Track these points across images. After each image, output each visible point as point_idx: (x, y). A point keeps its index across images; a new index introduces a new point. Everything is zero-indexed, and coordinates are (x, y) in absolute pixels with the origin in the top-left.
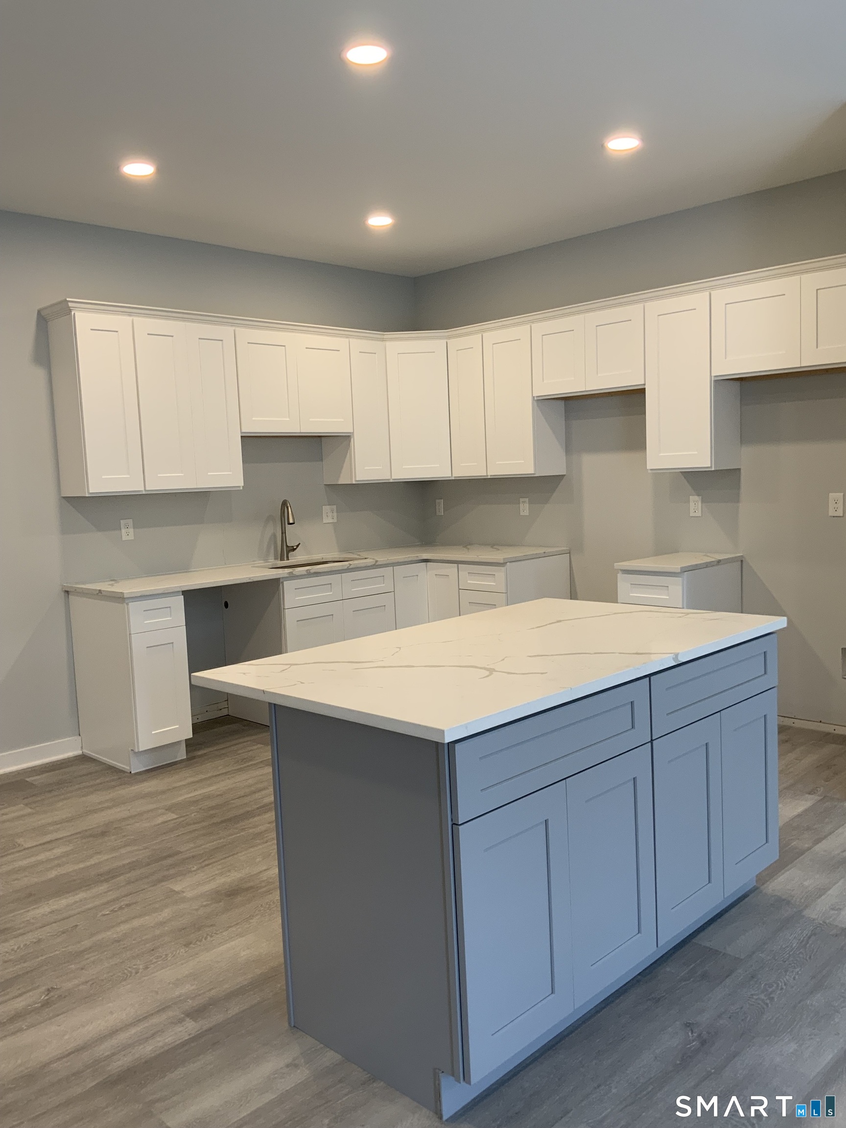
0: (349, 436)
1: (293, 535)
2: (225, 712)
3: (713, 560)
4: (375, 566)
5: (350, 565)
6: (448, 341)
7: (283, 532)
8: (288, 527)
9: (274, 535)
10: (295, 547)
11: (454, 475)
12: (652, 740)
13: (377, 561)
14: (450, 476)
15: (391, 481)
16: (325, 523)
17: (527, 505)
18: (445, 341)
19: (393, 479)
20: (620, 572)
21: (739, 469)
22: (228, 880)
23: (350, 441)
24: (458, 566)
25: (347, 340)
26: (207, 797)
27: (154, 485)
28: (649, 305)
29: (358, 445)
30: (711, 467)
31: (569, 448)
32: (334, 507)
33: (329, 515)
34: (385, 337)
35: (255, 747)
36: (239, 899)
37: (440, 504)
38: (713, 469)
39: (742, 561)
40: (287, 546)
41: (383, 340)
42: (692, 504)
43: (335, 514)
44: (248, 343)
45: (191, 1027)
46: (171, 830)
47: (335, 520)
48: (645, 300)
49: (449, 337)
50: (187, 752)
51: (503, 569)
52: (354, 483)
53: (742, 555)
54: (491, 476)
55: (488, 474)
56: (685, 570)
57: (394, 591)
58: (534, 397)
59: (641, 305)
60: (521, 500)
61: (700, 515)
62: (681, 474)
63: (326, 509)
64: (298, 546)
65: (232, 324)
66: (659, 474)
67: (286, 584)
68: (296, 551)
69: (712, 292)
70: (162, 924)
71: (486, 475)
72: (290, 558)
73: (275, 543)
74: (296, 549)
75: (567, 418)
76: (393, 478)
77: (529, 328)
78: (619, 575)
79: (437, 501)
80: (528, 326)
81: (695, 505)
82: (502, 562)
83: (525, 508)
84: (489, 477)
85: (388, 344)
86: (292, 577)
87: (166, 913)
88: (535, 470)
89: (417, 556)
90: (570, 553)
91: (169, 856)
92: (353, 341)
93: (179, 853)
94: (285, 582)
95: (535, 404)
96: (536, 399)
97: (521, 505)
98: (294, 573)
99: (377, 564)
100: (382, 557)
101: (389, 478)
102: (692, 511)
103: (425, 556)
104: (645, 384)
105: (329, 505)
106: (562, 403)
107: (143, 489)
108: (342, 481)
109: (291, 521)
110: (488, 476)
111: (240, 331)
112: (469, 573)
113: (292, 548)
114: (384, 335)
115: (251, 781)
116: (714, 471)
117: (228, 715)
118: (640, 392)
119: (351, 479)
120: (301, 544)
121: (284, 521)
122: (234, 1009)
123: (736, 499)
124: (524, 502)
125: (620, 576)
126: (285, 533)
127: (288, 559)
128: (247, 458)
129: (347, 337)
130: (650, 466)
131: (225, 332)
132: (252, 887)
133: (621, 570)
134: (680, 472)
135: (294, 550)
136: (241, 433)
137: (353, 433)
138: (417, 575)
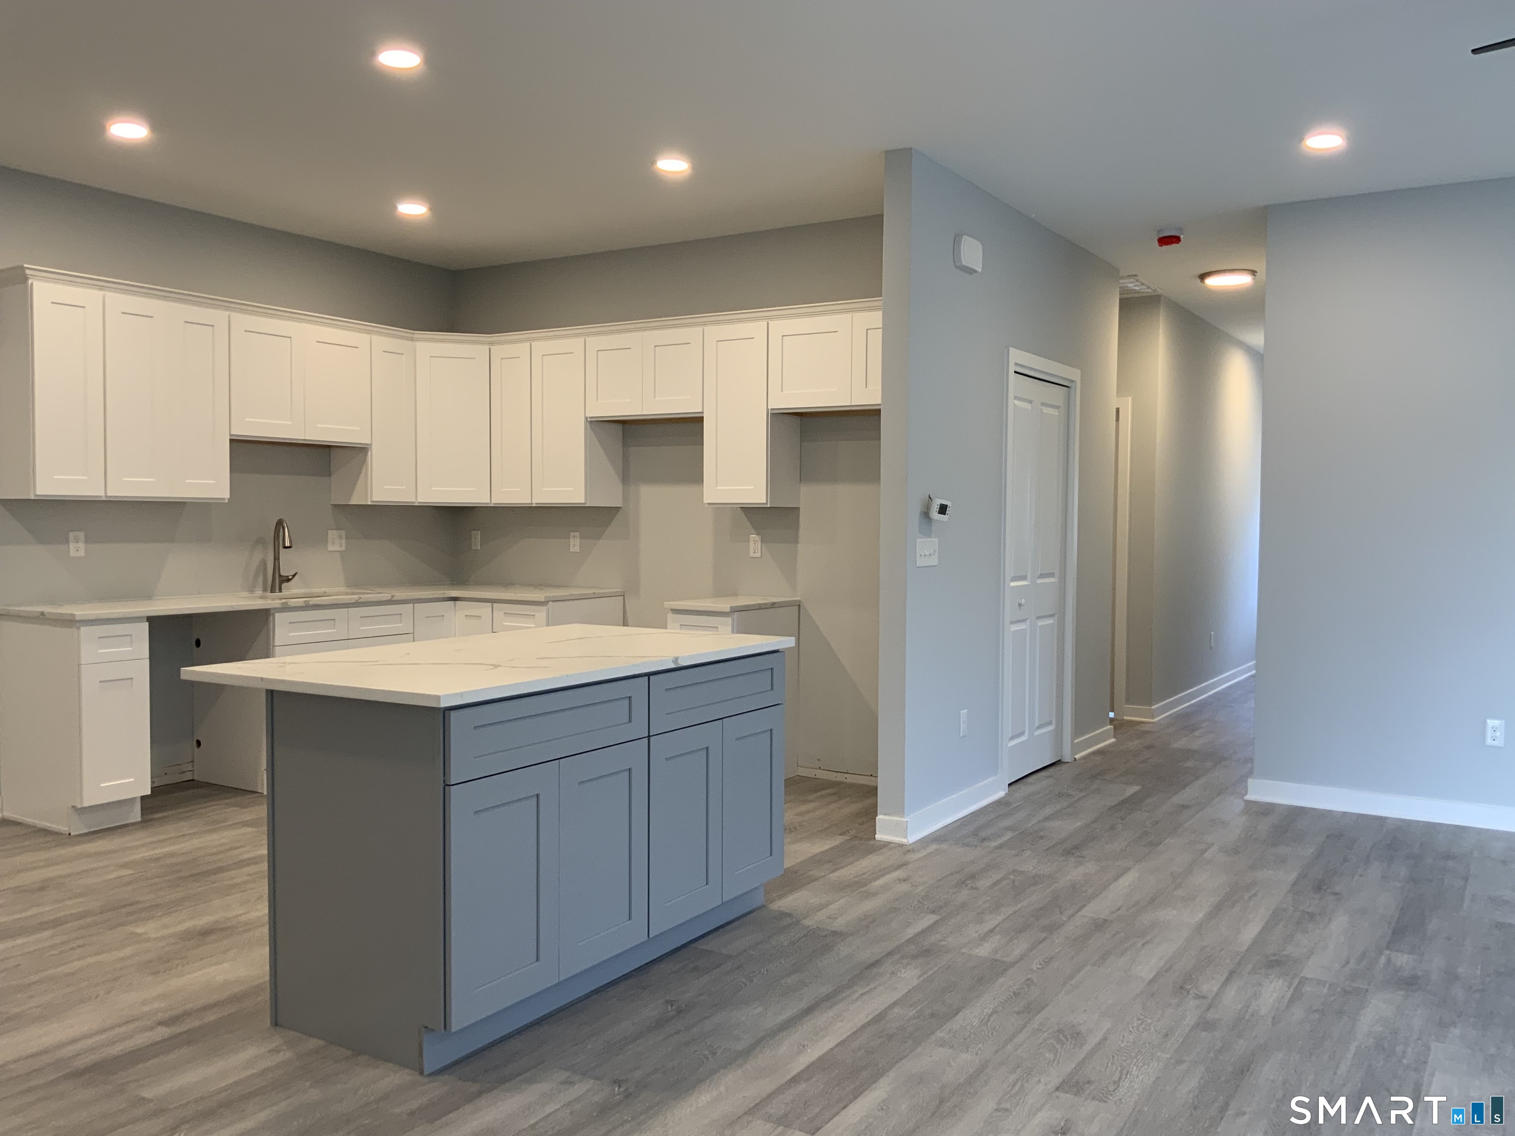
0: (365, 448)
1: (289, 562)
2: (188, 776)
3: (768, 602)
4: (391, 602)
5: (360, 598)
6: (492, 347)
7: (276, 559)
8: (282, 551)
9: (264, 563)
10: (291, 577)
11: (493, 502)
12: (649, 736)
13: (393, 596)
14: (489, 502)
15: (416, 504)
16: (330, 551)
17: (578, 541)
18: (487, 347)
19: (418, 503)
20: (670, 612)
21: (798, 509)
22: (202, 923)
23: (366, 455)
24: (493, 605)
25: (368, 336)
26: (172, 855)
27: (117, 491)
28: (708, 329)
29: (376, 461)
30: (767, 503)
31: (625, 478)
32: (343, 533)
33: (336, 543)
34: (415, 336)
35: (227, 810)
36: (213, 937)
37: (477, 536)
38: (769, 506)
39: (799, 605)
40: (280, 575)
41: (412, 340)
42: (752, 544)
43: (344, 541)
44: (246, 331)
45: (163, 1032)
46: (128, 883)
47: (343, 548)
48: (705, 324)
49: (492, 343)
50: (142, 814)
51: (544, 608)
52: (370, 503)
53: (799, 599)
54: (536, 504)
55: (533, 502)
56: (735, 610)
57: (413, 633)
58: (587, 418)
59: (700, 329)
60: (572, 534)
61: (759, 555)
62: (740, 510)
63: (332, 534)
64: (294, 576)
65: (227, 309)
66: (719, 509)
67: (278, 616)
68: (290, 583)
69: (770, 322)
70: (122, 959)
71: (530, 502)
72: (283, 591)
73: (265, 569)
74: (291, 579)
75: (625, 444)
76: (419, 501)
77: (583, 341)
78: (668, 615)
79: (473, 533)
80: (582, 340)
81: (755, 545)
82: (543, 600)
83: (575, 544)
84: (534, 505)
85: (418, 344)
86: (285, 609)
87: (128, 951)
88: (586, 499)
89: (445, 594)
90: (624, 596)
91: (130, 905)
92: (375, 338)
93: (138, 902)
94: (276, 614)
95: (588, 426)
96: (589, 420)
97: (572, 540)
98: (288, 603)
99: (394, 599)
100: (400, 594)
101: (414, 501)
102: (751, 551)
103: (454, 593)
104: (702, 413)
105: (336, 529)
106: (619, 427)
107: (102, 494)
108: (354, 501)
109: (287, 544)
110: (532, 504)
111: (236, 317)
112: (505, 613)
113: (285, 578)
114: (414, 334)
115: (223, 841)
116: (770, 507)
117: (193, 780)
118: (698, 421)
119: (366, 499)
120: (299, 573)
121: (278, 544)
122: (211, 1017)
123: (796, 541)
124: (574, 537)
125: (670, 616)
126: (279, 559)
127: (280, 591)
128: (235, 467)
129: (369, 332)
130: (707, 500)
131: (217, 316)
132: (228, 928)
133: (672, 610)
134: (741, 508)
135: (288, 580)
136: (231, 435)
137: (371, 445)
138: (443, 616)
